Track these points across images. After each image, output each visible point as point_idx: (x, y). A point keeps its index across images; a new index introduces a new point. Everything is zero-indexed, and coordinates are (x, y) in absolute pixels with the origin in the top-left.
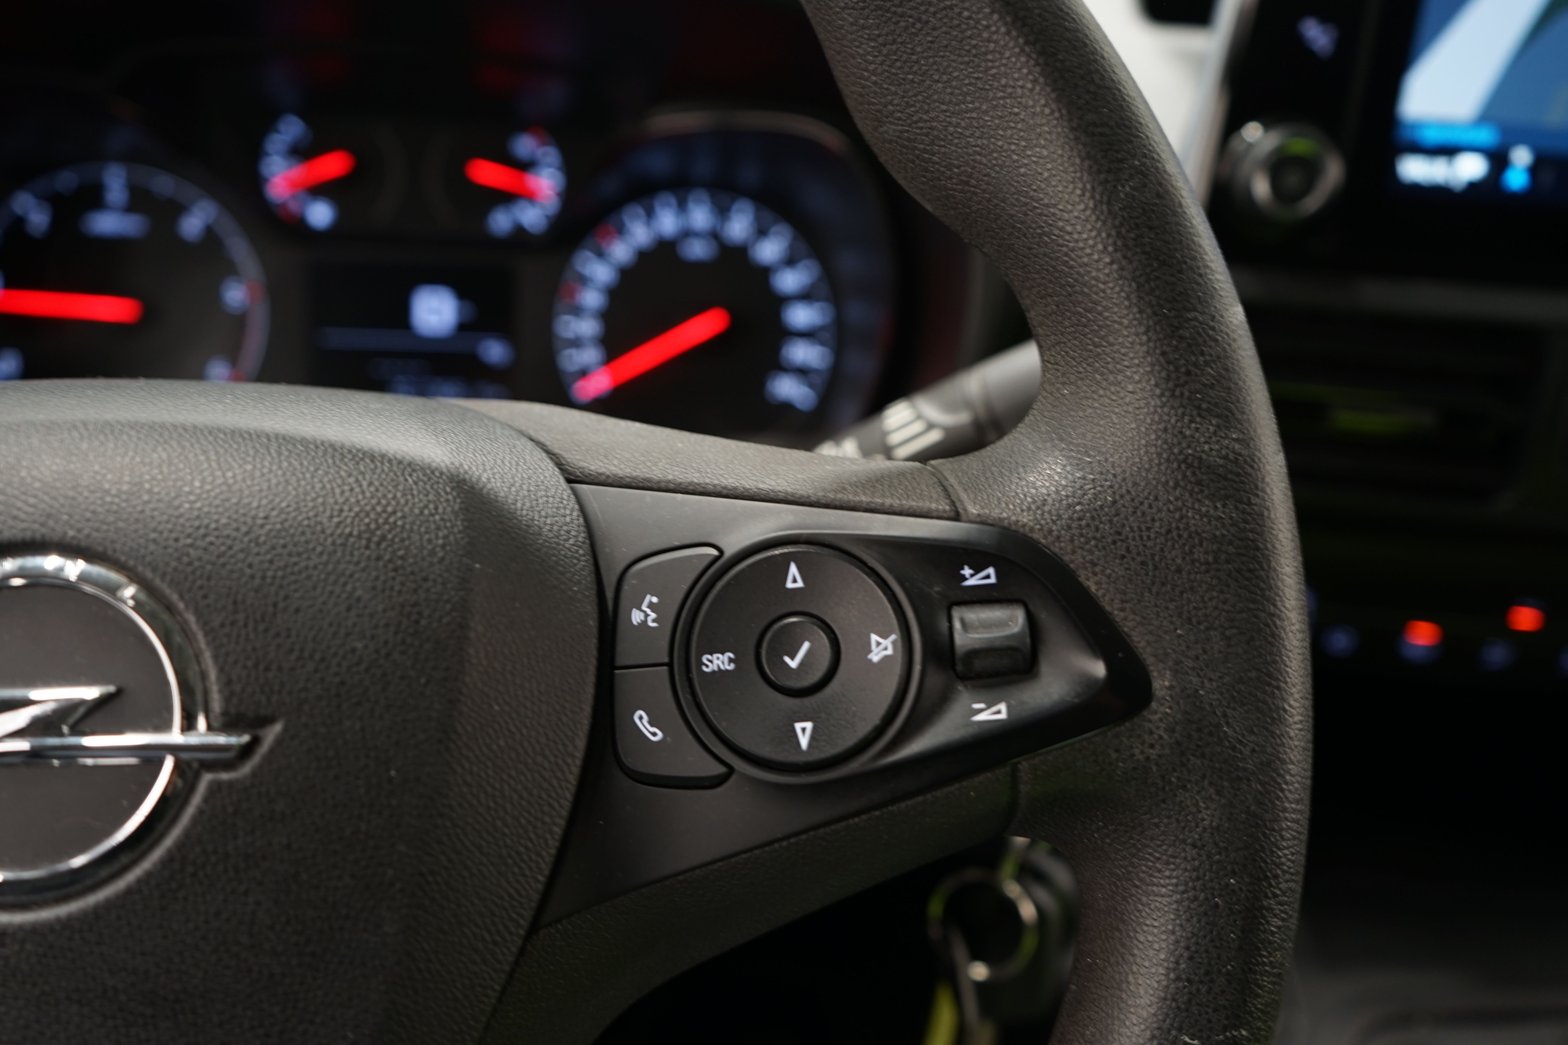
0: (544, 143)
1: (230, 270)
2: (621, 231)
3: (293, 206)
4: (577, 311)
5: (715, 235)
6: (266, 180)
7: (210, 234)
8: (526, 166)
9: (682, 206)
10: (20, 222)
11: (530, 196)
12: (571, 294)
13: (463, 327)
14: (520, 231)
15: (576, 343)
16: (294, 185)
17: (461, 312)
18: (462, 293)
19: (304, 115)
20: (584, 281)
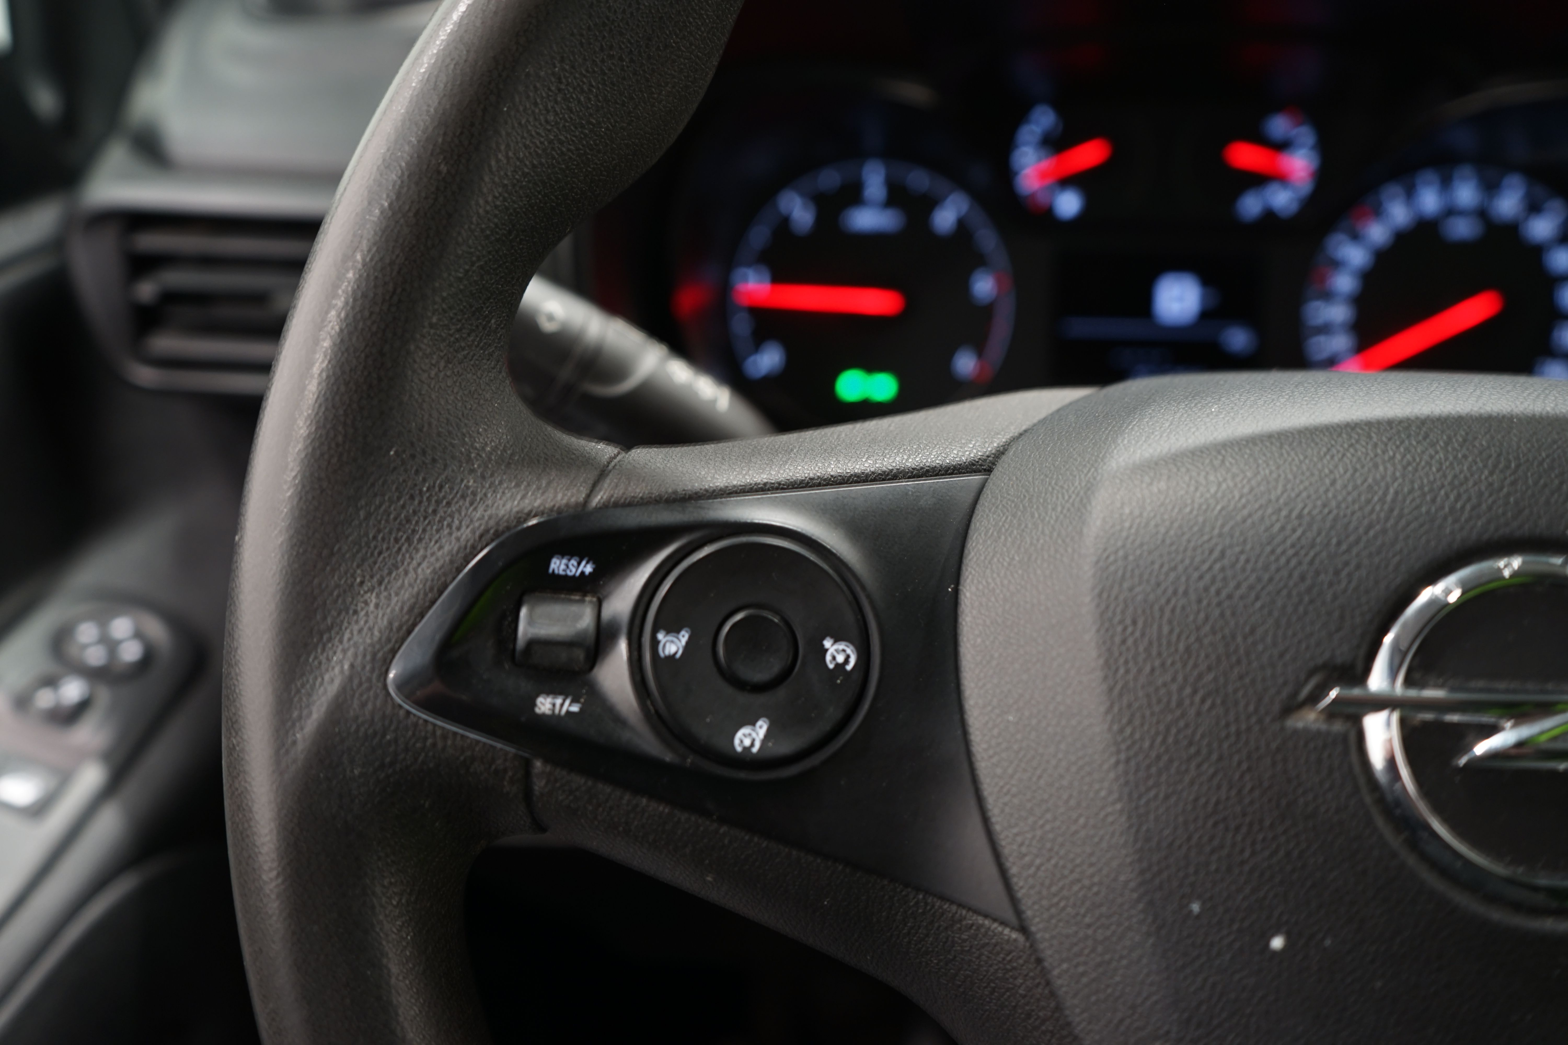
0: (1299, 124)
1: (978, 261)
2: (1377, 212)
3: (1042, 199)
4: (1327, 296)
5: (1482, 214)
6: (1016, 174)
7: (962, 226)
8: (1283, 146)
9: (1446, 183)
10: (785, 222)
11: (1281, 178)
12: (1323, 279)
13: (1206, 315)
14: (1269, 216)
15: (1326, 329)
16: (1043, 175)
17: (1204, 298)
18: (1206, 279)
19: (1058, 106)
20: (1336, 264)
